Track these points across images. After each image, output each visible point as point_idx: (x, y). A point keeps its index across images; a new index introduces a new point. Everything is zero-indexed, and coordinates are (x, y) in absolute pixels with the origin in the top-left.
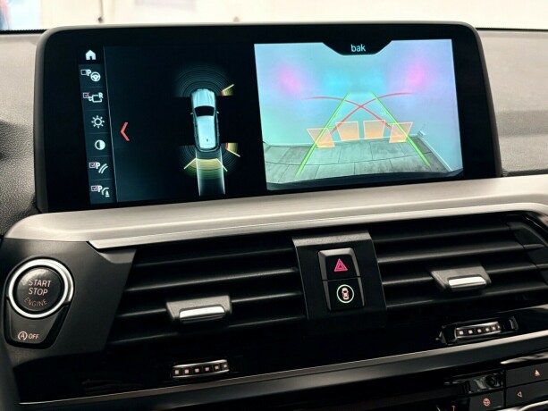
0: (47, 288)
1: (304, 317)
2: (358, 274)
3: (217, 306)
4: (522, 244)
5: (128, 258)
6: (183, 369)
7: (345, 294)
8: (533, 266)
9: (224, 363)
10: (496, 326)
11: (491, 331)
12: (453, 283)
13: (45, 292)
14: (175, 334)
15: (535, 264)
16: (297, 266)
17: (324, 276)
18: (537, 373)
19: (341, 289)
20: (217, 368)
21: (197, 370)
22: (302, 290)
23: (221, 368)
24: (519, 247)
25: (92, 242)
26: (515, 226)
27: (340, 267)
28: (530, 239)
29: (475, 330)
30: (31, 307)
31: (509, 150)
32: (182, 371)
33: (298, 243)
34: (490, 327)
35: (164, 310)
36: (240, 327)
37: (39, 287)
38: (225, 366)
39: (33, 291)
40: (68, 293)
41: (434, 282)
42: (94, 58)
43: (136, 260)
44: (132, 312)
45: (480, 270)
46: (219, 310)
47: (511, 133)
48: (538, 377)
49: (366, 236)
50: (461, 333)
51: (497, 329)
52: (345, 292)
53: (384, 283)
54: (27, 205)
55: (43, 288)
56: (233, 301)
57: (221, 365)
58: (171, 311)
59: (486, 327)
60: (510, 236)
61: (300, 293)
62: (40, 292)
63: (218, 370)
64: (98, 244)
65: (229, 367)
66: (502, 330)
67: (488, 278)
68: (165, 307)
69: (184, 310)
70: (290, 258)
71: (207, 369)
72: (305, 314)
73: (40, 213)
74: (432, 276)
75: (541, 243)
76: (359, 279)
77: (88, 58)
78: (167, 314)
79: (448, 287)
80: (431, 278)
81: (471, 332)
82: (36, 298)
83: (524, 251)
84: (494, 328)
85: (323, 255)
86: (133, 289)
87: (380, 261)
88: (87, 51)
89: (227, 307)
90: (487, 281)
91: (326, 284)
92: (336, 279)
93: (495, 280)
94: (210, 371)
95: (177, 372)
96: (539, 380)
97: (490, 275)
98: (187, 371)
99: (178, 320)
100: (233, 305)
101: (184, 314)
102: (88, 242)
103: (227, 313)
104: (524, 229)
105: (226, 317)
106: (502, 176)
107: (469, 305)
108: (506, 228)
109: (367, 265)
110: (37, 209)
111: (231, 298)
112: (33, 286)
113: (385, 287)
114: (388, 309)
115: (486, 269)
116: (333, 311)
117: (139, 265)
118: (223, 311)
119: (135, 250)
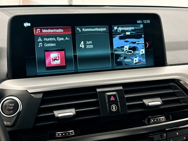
0: (13, 106)
1: (99, 116)
2: (118, 101)
3: (71, 112)
4: (173, 90)
5: (40, 96)
7: (114, 108)
8: (177, 98)
9: (73, 132)
10: (164, 118)
11: (162, 120)
12: (150, 104)
13: (12, 108)
14: (56, 122)
15: (178, 97)
16: (98, 98)
17: (107, 102)
19: (112, 107)
20: (70, 133)
21: (64, 134)
22: (99, 107)
23: (72, 133)
25: (28, 90)
26: (171, 84)
27: (112, 99)
28: (176, 89)
29: (157, 120)
30: (7, 113)
31: (170, 56)
32: (59, 134)
33: (98, 90)
34: (162, 119)
35: (53, 114)
36: (78, 119)
37: (10, 106)
38: (73, 133)
39: (8, 107)
40: (20, 108)
41: (144, 103)
43: (43, 96)
44: (42, 114)
45: (159, 99)
46: (71, 114)
47: (170, 50)
48: (178, 135)
49: (121, 88)
50: (152, 121)
51: (164, 119)
52: (114, 107)
53: (127, 104)
54: (5, 77)
55: (12, 106)
57: (72, 132)
58: (55, 114)
59: (161, 119)
60: (169, 87)
62: (10, 108)
63: (71, 134)
64: (30, 91)
65: (75, 133)
66: (166, 119)
67: (162, 102)
68: (53, 113)
69: (59, 114)
70: (95, 95)
71: (67, 134)
72: (101, 115)
73: (9, 79)
74: (143, 101)
75: (180, 90)
76: (119, 103)
78: (54, 115)
79: (148, 105)
80: (142, 102)
81: (155, 120)
82: (9, 110)
83: (174, 92)
84: (163, 119)
85: (107, 95)
86: (42, 107)
87: (126, 96)
89: (74, 113)
90: (161, 103)
91: (107, 104)
92: (111, 103)
93: (164, 103)
94: (68, 134)
95: (57, 135)
96: (178, 136)
97: (162, 101)
98: (60, 135)
99: (58, 117)
100: (76, 112)
101: (59, 115)
102: (27, 90)
103: (74, 115)
104: (174, 85)
105: (74, 116)
106: (167, 66)
107: (155, 110)
108: (168, 85)
109: (121, 98)
111: (75, 109)
112: (8, 106)
113: (127, 105)
114: (128, 113)
115: (161, 99)
116: (109, 114)
117: (44, 98)
118: (73, 114)
119: (43, 93)
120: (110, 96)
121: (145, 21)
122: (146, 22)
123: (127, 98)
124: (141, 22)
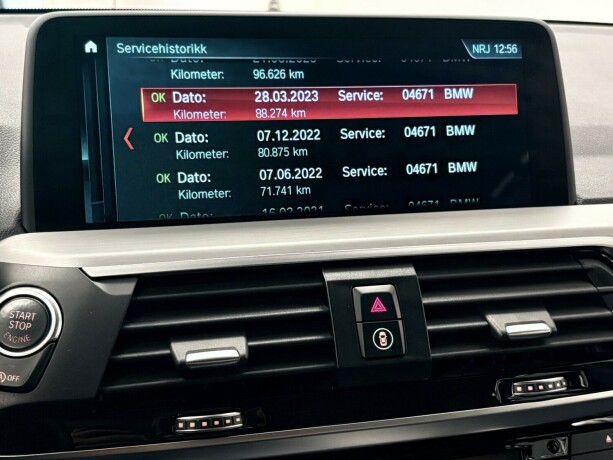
0: (30, 321)
1: (331, 364)
2: (399, 316)
3: (232, 348)
4: (596, 286)
5: (128, 289)
6: (188, 422)
7: (383, 340)
8: (608, 313)
9: (237, 417)
10: (561, 382)
11: (555, 387)
12: (511, 330)
13: (28, 326)
14: (180, 380)
15: (610, 310)
16: (327, 304)
17: (359, 317)
18: (609, 439)
19: (378, 334)
20: (228, 421)
21: (204, 424)
22: (331, 333)
23: (233, 423)
24: (592, 289)
25: (85, 269)
26: (588, 264)
27: (378, 307)
28: (606, 281)
29: (536, 386)
30: (11, 343)
31: (586, 172)
32: (187, 424)
33: (329, 276)
34: (554, 384)
35: (168, 352)
36: (259, 374)
37: (21, 320)
38: (238, 420)
39: (15, 324)
40: (56, 329)
41: (489, 328)
42: (95, 50)
43: (137, 291)
44: (130, 353)
45: (544, 315)
46: (233, 354)
47: (589, 152)
49: (410, 271)
50: (519, 389)
51: (562, 386)
52: (383, 337)
53: (429, 328)
54: (11, 222)
55: (26, 321)
56: (250, 344)
57: (233, 418)
58: (176, 354)
59: (549, 383)
60: (582, 276)
61: (329, 337)
62: (22, 326)
63: (229, 424)
64: (92, 272)
65: (243, 422)
66: (568, 386)
67: (553, 325)
68: (169, 348)
69: (188, 352)
70: (318, 295)
71: (217, 423)
72: (335, 361)
73: (26, 232)
74: (486, 320)
76: (400, 322)
77: (87, 50)
78: (171, 357)
79: (505, 335)
80: (484, 323)
81: (530, 388)
82: (18, 333)
83: (599, 294)
84: (558, 385)
85: (359, 292)
86: (132, 326)
87: (426, 301)
88: (86, 41)
89: (243, 351)
90: (552, 329)
91: (360, 326)
92: (372, 322)
93: (562, 328)
94: (220, 425)
95: (181, 425)
96: (610, 447)
97: (556, 322)
98: (192, 425)
99: (184, 364)
100: (250, 349)
101: (191, 358)
102: (81, 269)
103: (242, 359)
104: (599, 268)
105: (241, 364)
106: (576, 204)
107: (530, 356)
108: (578, 266)
109: (411, 306)
110: (23, 227)
111: (248, 340)
112: (15, 319)
113: (431, 332)
114: (434, 358)
115: (551, 314)
116: (367, 359)
117: (139, 298)
118: (237, 355)
119: (136, 280)
120: (368, 299)
121: (500, 48)
122: (505, 50)
123: (429, 307)
124: (486, 49)
